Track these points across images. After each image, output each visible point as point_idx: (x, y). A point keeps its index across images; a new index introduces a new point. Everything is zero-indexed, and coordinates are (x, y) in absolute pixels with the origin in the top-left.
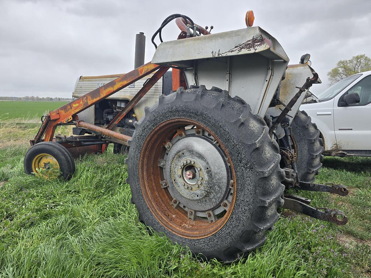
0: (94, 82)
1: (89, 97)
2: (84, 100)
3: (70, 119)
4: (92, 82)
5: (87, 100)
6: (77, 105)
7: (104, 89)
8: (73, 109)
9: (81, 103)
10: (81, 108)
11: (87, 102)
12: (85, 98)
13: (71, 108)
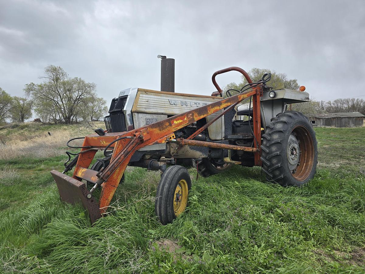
0: (164, 98)
1: (196, 114)
2: (189, 116)
3: (172, 137)
4: (162, 98)
5: (193, 117)
6: (181, 121)
7: (212, 108)
8: (173, 126)
9: (186, 119)
10: (186, 124)
11: (193, 119)
12: (191, 114)
13: (171, 125)
